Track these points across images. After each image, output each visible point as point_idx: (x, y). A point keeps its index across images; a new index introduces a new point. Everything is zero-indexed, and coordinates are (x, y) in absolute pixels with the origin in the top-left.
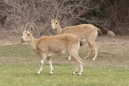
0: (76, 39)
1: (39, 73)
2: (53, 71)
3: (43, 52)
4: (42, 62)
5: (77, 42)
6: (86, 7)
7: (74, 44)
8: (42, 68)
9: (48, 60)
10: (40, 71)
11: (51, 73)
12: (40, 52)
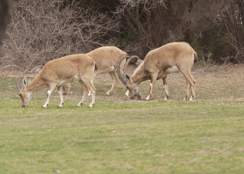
0: (91, 61)
1: (45, 106)
2: (63, 104)
3: (51, 81)
4: (49, 92)
5: (92, 64)
6: (99, 26)
7: (88, 68)
8: (48, 99)
9: (59, 90)
10: (46, 103)
11: (60, 105)
12: (48, 83)
